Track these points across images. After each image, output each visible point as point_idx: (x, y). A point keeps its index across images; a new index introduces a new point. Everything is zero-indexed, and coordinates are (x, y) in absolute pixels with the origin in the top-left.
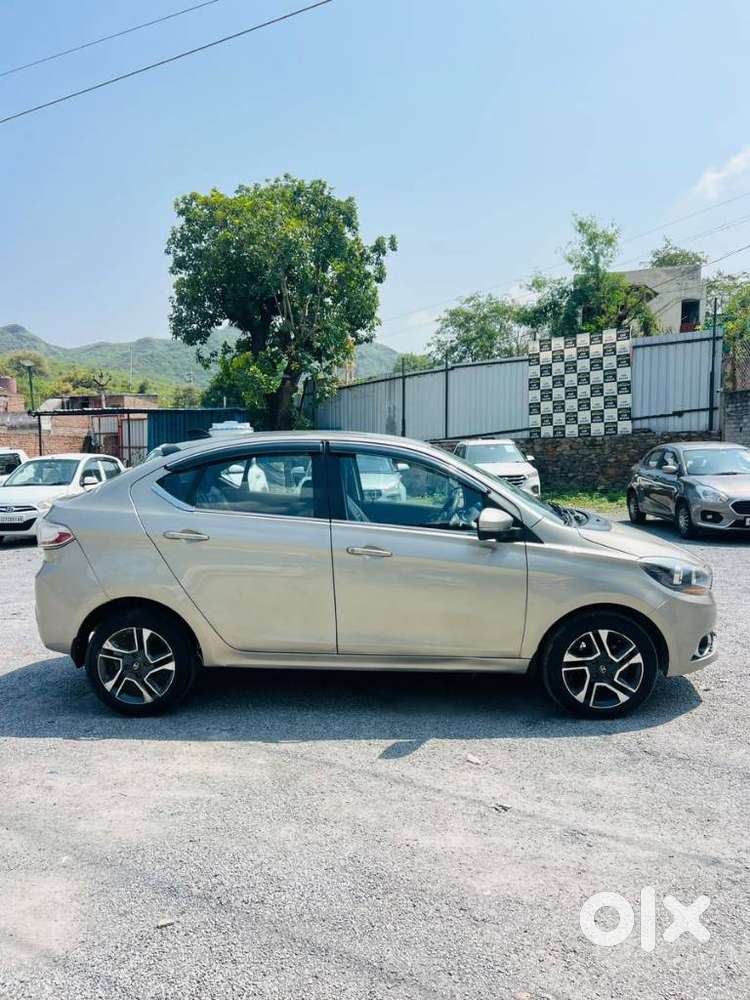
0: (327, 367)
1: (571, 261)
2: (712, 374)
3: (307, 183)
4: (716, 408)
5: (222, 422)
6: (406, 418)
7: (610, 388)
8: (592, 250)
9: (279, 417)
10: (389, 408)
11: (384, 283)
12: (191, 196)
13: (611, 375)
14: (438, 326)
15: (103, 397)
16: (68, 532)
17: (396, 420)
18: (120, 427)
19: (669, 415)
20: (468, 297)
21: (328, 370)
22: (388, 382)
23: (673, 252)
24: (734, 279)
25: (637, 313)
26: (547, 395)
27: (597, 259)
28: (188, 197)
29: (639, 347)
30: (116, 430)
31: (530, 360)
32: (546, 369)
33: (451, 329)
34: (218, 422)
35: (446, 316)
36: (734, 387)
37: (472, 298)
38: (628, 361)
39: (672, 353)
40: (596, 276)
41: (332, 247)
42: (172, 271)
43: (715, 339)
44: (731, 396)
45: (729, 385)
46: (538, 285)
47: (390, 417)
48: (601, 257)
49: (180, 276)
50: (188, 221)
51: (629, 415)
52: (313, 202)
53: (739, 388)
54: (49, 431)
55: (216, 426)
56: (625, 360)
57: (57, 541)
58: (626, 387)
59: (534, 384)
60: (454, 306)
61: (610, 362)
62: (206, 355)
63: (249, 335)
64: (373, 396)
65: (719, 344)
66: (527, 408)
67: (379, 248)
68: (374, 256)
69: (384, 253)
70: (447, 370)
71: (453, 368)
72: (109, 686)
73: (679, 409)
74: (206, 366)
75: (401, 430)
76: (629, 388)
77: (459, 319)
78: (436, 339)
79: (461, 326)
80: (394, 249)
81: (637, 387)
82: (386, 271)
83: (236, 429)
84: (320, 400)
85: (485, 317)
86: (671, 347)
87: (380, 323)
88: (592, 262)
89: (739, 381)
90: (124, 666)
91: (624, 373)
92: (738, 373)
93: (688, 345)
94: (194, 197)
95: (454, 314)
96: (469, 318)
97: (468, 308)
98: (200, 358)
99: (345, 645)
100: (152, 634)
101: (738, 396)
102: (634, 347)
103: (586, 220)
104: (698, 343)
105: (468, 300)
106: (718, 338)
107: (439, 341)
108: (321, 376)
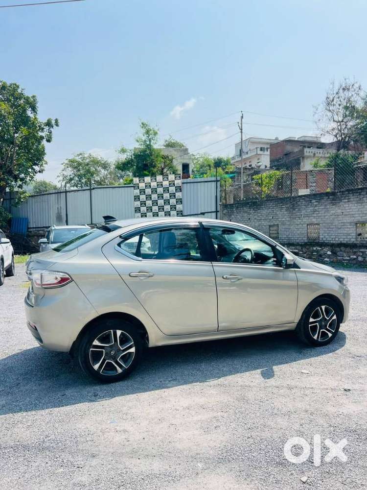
0: (20, 185)
1: (137, 141)
2: (216, 196)
3: (8, 84)
4: (218, 211)
6: (68, 213)
7: (173, 201)
8: (148, 137)
10: (58, 208)
11: (52, 142)
13: (173, 196)
14: (62, 167)
16: (67, 276)
17: (62, 214)
19: (199, 214)
20: (79, 153)
21: (20, 187)
22: (56, 194)
23: (173, 141)
24: (194, 155)
25: (170, 168)
26: (143, 203)
27: (150, 141)
29: (185, 183)
31: (134, 187)
32: (143, 191)
33: (70, 169)
35: (67, 162)
36: (226, 202)
37: (81, 154)
38: (181, 190)
39: (199, 187)
40: (150, 149)
41: (22, 120)
43: (217, 181)
44: (225, 206)
45: (224, 201)
46: (123, 151)
47: (58, 213)
48: (152, 140)
51: (182, 214)
52: (12, 95)
53: (228, 203)
56: (179, 189)
57: (60, 282)
58: (180, 201)
59: (137, 198)
60: (71, 157)
61: (172, 189)
64: (48, 201)
65: (219, 183)
66: (134, 209)
67: (49, 124)
68: (47, 128)
69: (52, 127)
70: (90, 190)
71: (94, 189)
72: (96, 367)
73: (203, 212)
75: (65, 219)
76: (181, 202)
77: (74, 165)
78: (62, 174)
79: (75, 168)
80: (57, 125)
81: (184, 201)
82: (52, 136)
84: (17, 203)
85: (88, 164)
86: (199, 184)
87: (46, 163)
88: (148, 143)
89: (228, 200)
90: (105, 354)
91: (179, 195)
92: (227, 196)
93: (206, 183)
95: (72, 161)
96: (79, 164)
97: (78, 159)
99: (222, 325)
100: (122, 333)
101: (229, 206)
102: (183, 183)
103: (145, 122)
104: (210, 183)
105: (78, 155)
106: (218, 181)
107: (64, 175)
108: (16, 189)
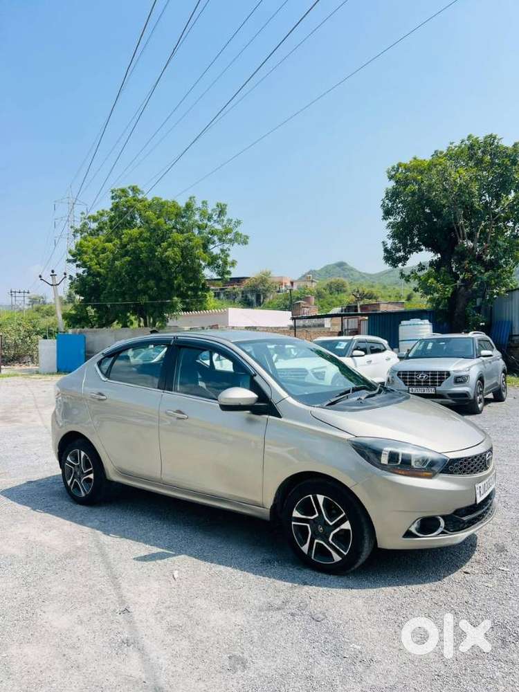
5: (409, 320)
9: (456, 315)
12: (398, 165)
15: (359, 306)
18: (359, 325)
28: (396, 166)
30: (357, 327)
34: (405, 320)
42: (384, 218)
49: (389, 220)
50: (397, 182)
54: (329, 328)
55: (404, 322)
62: (407, 273)
63: (439, 256)
74: (407, 281)
83: (418, 324)
94: (399, 165)
98: (402, 275)
